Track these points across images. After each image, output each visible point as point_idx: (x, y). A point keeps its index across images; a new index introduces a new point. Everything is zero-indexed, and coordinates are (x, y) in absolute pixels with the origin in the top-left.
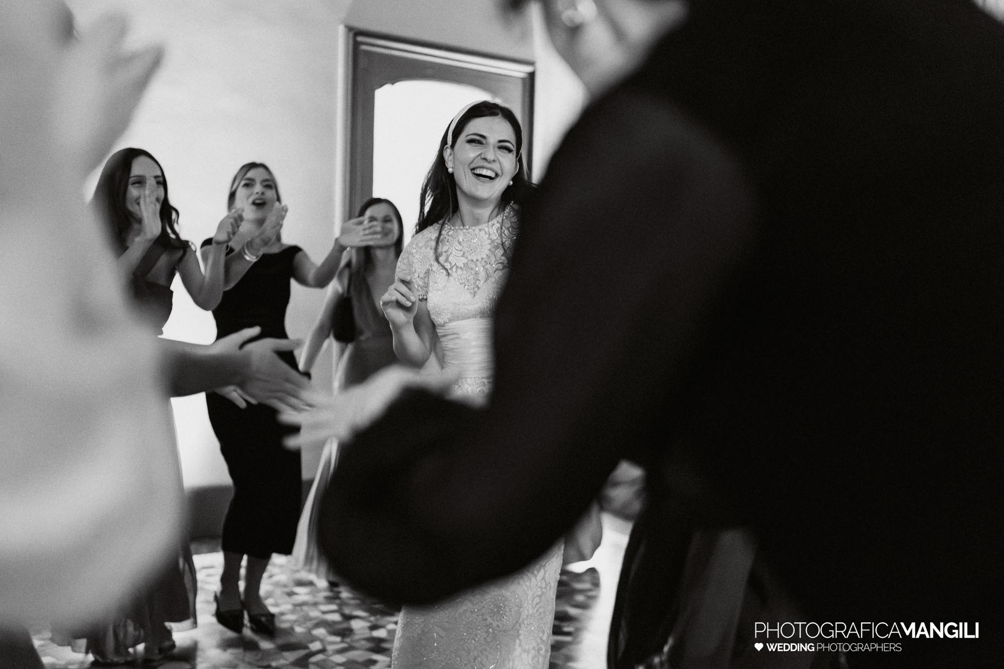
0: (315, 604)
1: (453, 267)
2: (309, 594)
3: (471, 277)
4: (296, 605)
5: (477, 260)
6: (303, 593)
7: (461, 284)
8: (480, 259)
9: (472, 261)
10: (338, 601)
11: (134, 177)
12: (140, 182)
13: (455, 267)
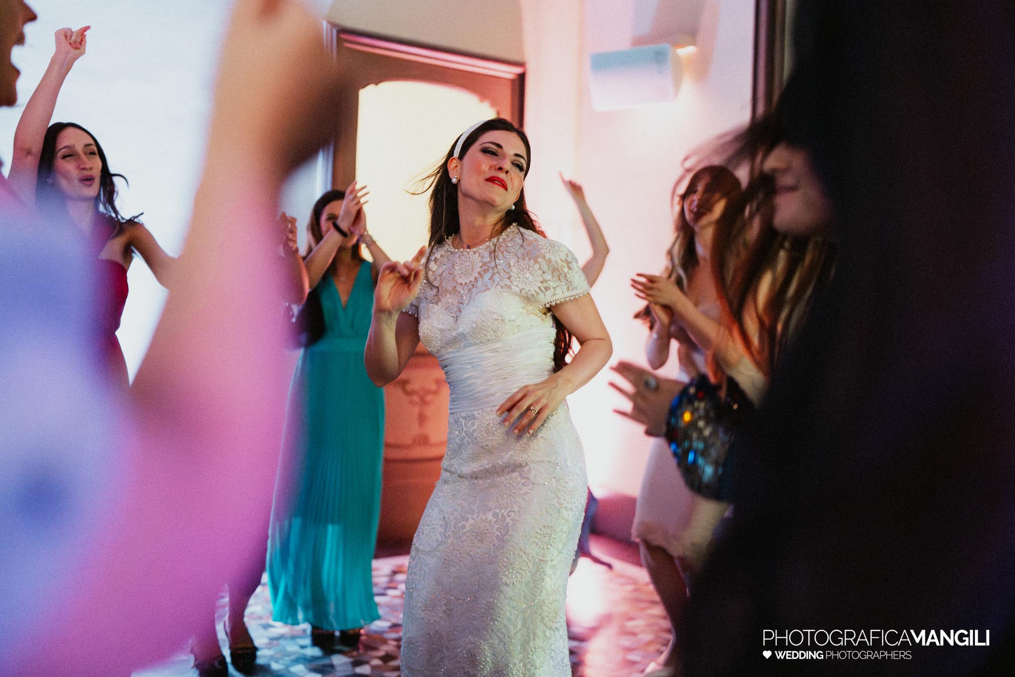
8: (468, 283)
9: (461, 284)
11: (64, 148)
12: (71, 155)
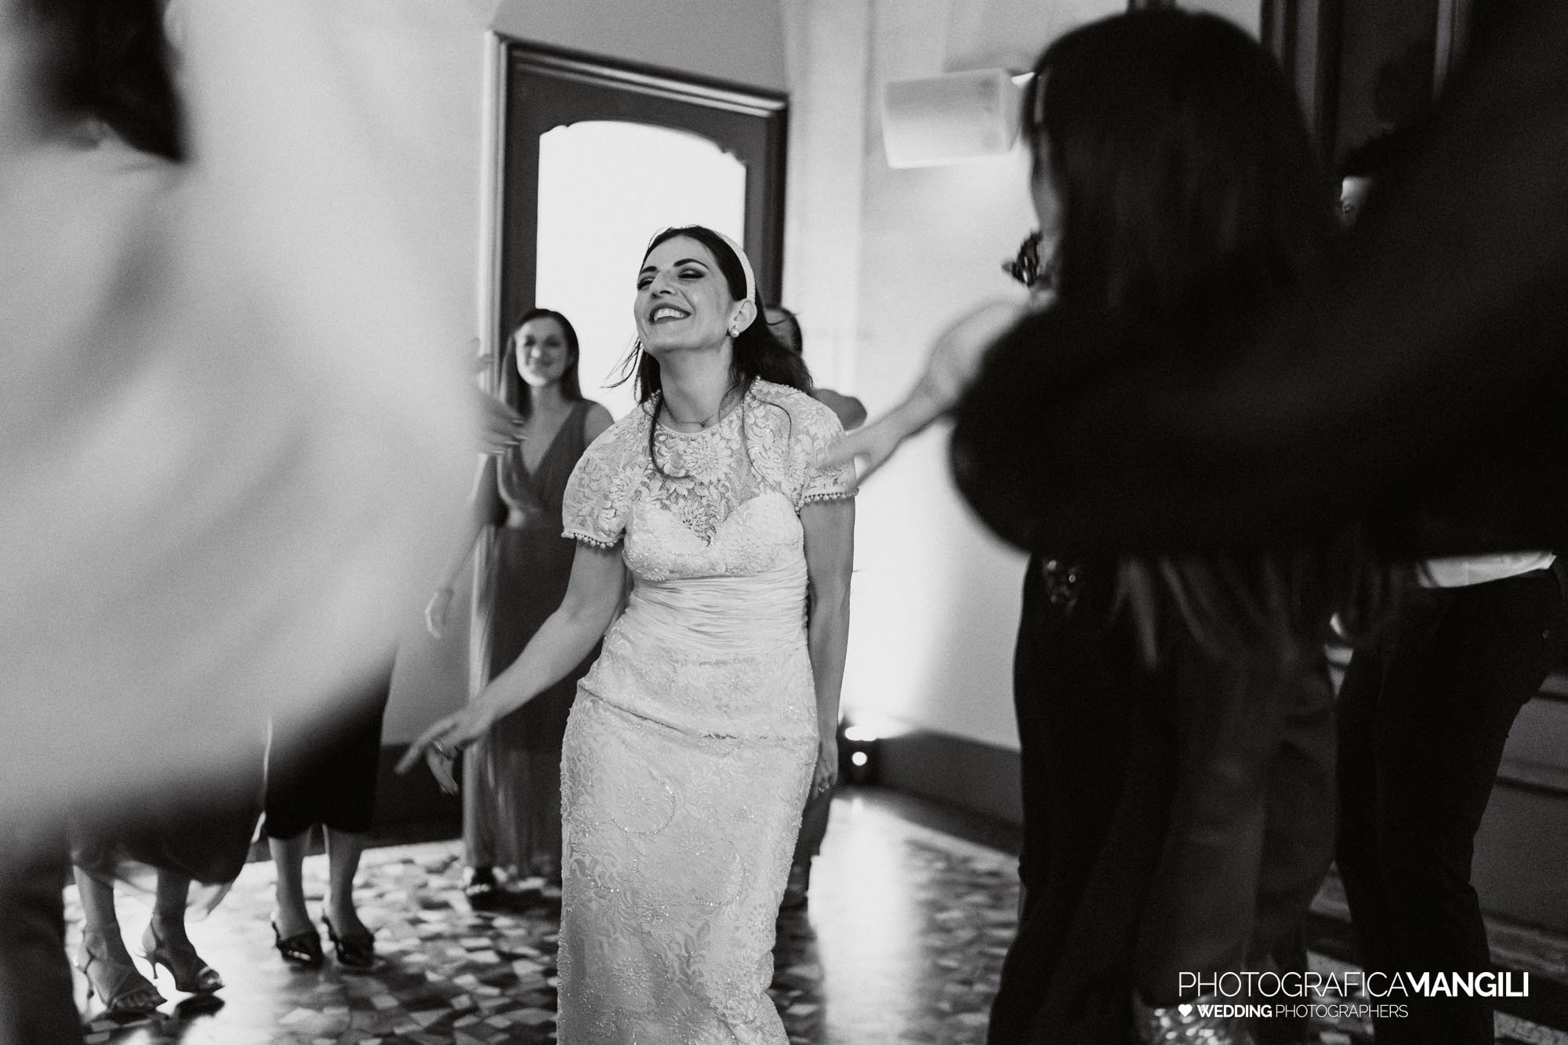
0: (455, 938)
1: (671, 494)
2: (445, 921)
3: (701, 510)
4: (425, 939)
5: (711, 483)
6: (435, 921)
7: (684, 522)
8: (715, 481)
9: (702, 484)
10: (490, 933)
13: (675, 494)
